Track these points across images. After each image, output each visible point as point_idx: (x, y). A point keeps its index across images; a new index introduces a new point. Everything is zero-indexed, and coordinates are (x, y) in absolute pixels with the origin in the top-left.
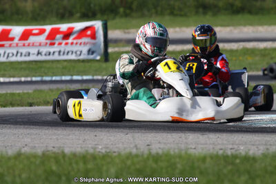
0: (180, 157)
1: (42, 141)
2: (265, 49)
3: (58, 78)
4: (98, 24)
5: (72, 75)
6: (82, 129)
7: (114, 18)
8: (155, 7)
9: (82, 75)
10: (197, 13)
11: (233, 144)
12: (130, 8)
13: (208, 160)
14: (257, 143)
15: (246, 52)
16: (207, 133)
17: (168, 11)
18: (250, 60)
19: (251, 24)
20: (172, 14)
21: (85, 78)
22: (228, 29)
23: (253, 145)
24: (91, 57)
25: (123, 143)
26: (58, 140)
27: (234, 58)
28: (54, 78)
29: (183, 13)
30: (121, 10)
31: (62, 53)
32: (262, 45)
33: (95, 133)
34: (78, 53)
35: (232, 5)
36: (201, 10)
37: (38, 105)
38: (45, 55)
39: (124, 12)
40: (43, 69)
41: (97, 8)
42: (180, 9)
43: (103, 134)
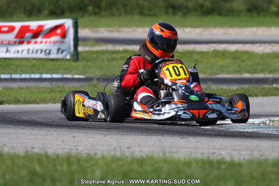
0: (165, 161)
1: (20, 141)
2: (236, 52)
3: (27, 76)
4: (68, 23)
5: (41, 74)
6: (59, 129)
7: (83, 17)
8: (125, 6)
9: (51, 74)
10: (167, 13)
11: (213, 149)
12: (99, 7)
13: (194, 165)
14: (238, 148)
15: (217, 54)
16: (186, 136)
17: (138, 11)
18: (221, 62)
19: (221, 26)
20: (141, 13)
21: (55, 76)
22: (198, 30)
23: (234, 150)
24: (60, 56)
25: (102, 144)
26: (36, 140)
27: (205, 61)
28: (23, 76)
29: (152, 13)
30: (91, 8)
31: (30, 51)
32: (233, 48)
33: (73, 134)
34: (48, 52)
35: (202, 6)
36: (170, 11)
37: (9, 103)
38: (14, 52)
39: (93, 10)
40: (12, 67)
41: (66, 6)
42: (150, 9)
43: (82, 135)
